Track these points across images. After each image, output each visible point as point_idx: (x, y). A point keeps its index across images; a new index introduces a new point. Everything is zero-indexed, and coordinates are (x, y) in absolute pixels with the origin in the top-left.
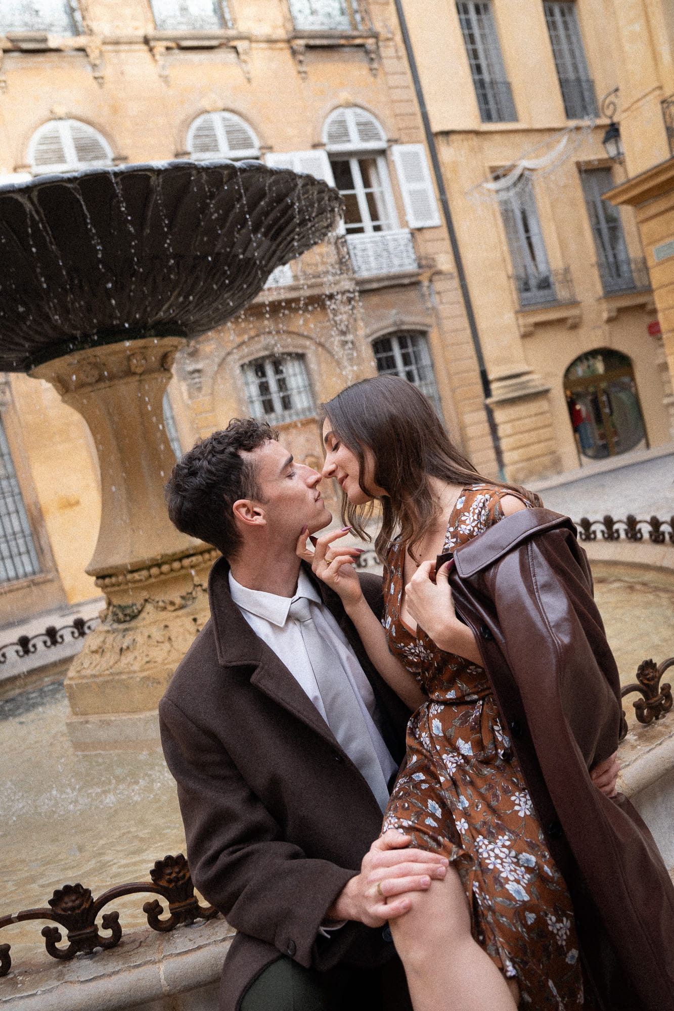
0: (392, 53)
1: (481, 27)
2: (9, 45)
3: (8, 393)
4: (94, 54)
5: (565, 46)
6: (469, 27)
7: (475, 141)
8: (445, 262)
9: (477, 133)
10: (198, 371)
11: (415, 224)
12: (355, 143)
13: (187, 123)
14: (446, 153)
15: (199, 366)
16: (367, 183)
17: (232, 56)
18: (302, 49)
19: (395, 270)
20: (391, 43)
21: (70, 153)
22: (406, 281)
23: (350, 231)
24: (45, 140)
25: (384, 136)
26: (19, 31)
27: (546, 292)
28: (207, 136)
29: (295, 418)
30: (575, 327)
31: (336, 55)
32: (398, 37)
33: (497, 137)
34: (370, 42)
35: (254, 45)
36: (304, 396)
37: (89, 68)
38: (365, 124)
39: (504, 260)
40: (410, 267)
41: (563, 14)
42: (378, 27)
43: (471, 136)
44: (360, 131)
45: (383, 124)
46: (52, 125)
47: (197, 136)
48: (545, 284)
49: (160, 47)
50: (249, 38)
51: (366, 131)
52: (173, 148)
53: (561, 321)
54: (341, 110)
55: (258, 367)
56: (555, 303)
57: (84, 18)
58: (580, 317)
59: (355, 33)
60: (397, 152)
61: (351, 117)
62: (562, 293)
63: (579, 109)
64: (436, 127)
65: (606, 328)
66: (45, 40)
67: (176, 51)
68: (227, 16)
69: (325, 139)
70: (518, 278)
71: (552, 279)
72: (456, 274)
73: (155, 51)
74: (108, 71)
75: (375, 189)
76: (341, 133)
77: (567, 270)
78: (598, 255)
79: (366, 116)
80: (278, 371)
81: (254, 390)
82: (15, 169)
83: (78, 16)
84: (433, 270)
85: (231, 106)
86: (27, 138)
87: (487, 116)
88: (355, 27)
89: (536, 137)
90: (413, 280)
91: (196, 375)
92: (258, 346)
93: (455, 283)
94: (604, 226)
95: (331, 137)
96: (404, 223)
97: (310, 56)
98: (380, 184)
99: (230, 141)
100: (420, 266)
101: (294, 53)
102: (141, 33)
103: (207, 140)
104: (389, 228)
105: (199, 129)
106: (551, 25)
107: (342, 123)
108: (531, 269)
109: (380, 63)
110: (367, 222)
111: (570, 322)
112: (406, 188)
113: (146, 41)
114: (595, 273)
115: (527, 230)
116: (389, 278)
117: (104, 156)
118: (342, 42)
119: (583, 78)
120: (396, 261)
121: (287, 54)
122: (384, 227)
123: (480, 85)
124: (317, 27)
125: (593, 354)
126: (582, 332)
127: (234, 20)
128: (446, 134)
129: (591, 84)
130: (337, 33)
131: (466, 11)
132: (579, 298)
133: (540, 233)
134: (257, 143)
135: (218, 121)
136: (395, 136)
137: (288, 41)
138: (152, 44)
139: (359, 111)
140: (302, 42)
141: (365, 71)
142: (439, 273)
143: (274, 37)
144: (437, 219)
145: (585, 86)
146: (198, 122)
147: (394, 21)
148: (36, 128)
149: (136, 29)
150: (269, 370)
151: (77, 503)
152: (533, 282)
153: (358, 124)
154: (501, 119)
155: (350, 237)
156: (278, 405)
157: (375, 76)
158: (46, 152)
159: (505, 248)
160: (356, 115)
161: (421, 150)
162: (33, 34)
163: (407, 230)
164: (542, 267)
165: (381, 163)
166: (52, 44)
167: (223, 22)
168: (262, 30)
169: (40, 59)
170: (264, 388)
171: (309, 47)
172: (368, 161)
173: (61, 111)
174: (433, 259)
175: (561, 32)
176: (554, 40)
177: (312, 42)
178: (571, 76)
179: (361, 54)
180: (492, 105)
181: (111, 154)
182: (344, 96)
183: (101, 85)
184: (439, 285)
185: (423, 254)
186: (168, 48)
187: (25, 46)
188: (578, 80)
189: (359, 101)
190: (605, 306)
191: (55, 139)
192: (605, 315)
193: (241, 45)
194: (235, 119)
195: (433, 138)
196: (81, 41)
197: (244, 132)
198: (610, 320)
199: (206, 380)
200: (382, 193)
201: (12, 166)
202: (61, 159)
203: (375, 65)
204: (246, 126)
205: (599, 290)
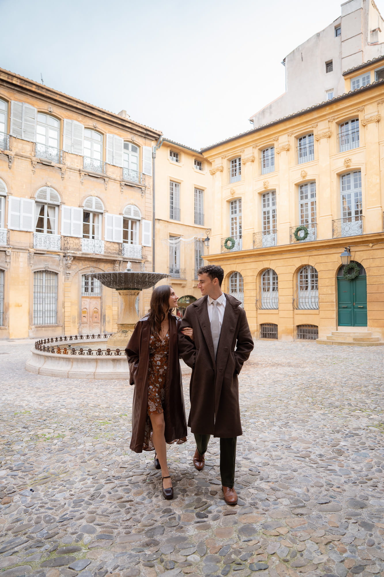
0: (148, 193)
1: (176, 191)
2: (39, 161)
3: (9, 266)
4: (63, 171)
5: (198, 203)
6: (172, 190)
7: (167, 224)
8: (150, 258)
9: (168, 222)
10: (69, 274)
11: (144, 244)
12: (132, 216)
13: (85, 197)
14: (158, 225)
15: (70, 272)
16: (132, 229)
17: (103, 181)
18: (124, 185)
19: (135, 257)
20: (149, 190)
21: (48, 197)
22: (137, 261)
23: (124, 242)
24: (42, 191)
25: (141, 217)
26: (43, 159)
27: (178, 274)
28: (90, 203)
29: (94, 295)
30: (183, 287)
31: (132, 189)
32: (152, 188)
33: (173, 224)
34: (143, 188)
35: (110, 180)
36: (98, 289)
37: (61, 174)
38: (136, 211)
39: (167, 261)
40: (139, 257)
41: (200, 193)
42: (147, 184)
43: (166, 222)
44: (134, 213)
45: (141, 213)
46: (45, 187)
47: (86, 202)
48: (177, 272)
49: (83, 174)
50: (109, 178)
51: (136, 213)
52: (79, 204)
53: (180, 284)
54: (130, 205)
55: (86, 277)
56: (179, 278)
57: (63, 159)
58: (186, 284)
59: (140, 184)
60: (143, 222)
61: (133, 208)
62: (182, 276)
63: (198, 222)
64: (156, 218)
65: (193, 289)
66: (51, 163)
67: (87, 176)
68: (105, 170)
69: (123, 213)
70: (170, 268)
71: (180, 271)
72: (152, 263)
73: (81, 174)
74: (66, 176)
75: (134, 231)
76: (129, 212)
77: (185, 269)
78: (195, 266)
79: (137, 209)
80: (92, 279)
81: (84, 284)
82: (31, 197)
83: (62, 159)
84: (146, 260)
85: (99, 196)
86: (37, 189)
87: (172, 217)
88: (140, 182)
89: (184, 227)
90: (140, 261)
91: (68, 275)
92: (89, 270)
93: (151, 265)
94: (198, 258)
95: (125, 212)
96: (140, 243)
97: (126, 187)
98: (136, 230)
99: (96, 206)
100: (142, 258)
101: (121, 185)
102: (79, 168)
103: (89, 204)
104: (136, 244)
105: (88, 200)
106: (196, 196)
107: (130, 209)
108: (174, 266)
109: (145, 195)
110: (129, 240)
111: (183, 285)
112: (144, 233)
113: (80, 171)
114: (193, 272)
115: (175, 254)
116: (133, 259)
117: (58, 201)
118: (136, 186)
119: (201, 213)
120: (136, 254)
121: (119, 185)
122: (134, 243)
123: (172, 207)
124: (129, 180)
125: (188, 296)
126: (185, 289)
127: (106, 171)
128: (159, 220)
129: (203, 215)
130: (135, 183)
131: (172, 186)
132: (187, 279)
133: (179, 256)
134: (104, 209)
135: (94, 199)
136: (144, 217)
137: (120, 181)
138: (81, 172)
139: (135, 207)
140: (124, 183)
141: (140, 196)
142: (147, 261)
143: (116, 179)
144: (151, 245)
145: (201, 215)
146: (88, 198)
147: (152, 183)
148: (41, 187)
149: (77, 166)
150: (90, 279)
151: (21, 306)
152: (174, 270)
153: (134, 211)
154: (175, 219)
155: (124, 244)
156: (90, 290)
157: (142, 198)
158: (41, 195)
159: (168, 258)
160: (134, 208)
161: (151, 223)
162: (47, 160)
163: (141, 246)
164: (178, 266)
165: (138, 223)
166: (52, 165)
167: (103, 171)
168: (114, 176)
169: (47, 167)
170: (86, 284)
171: (126, 185)
172: (134, 222)
173: (49, 184)
174: (147, 257)
175: (198, 198)
176: (196, 200)
177: (127, 184)
178: (198, 212)
179: (140, 190)
180: (174, 215)
181: (60, 201)
182: (132, 201)
183: (63, 180)
184: (147, 265)
185: (144, 254)
186: (85, 174)
187: (44, 163)
188: (200, 214)
189: (136, 204)
190: (194, 283)
191: (45, 192)
192: (193, 286)
193: (106, 179)
194: (99, 200)
195: (154, 220)
196: (61, 166)
197: (101, 204)
198: (194, 287)
199: (71, 277)
200: (136, 233)
201: (30, 196)
202: (45, 198)
203: (143, 195)
204: (102, 203)
205: (193, 278)
